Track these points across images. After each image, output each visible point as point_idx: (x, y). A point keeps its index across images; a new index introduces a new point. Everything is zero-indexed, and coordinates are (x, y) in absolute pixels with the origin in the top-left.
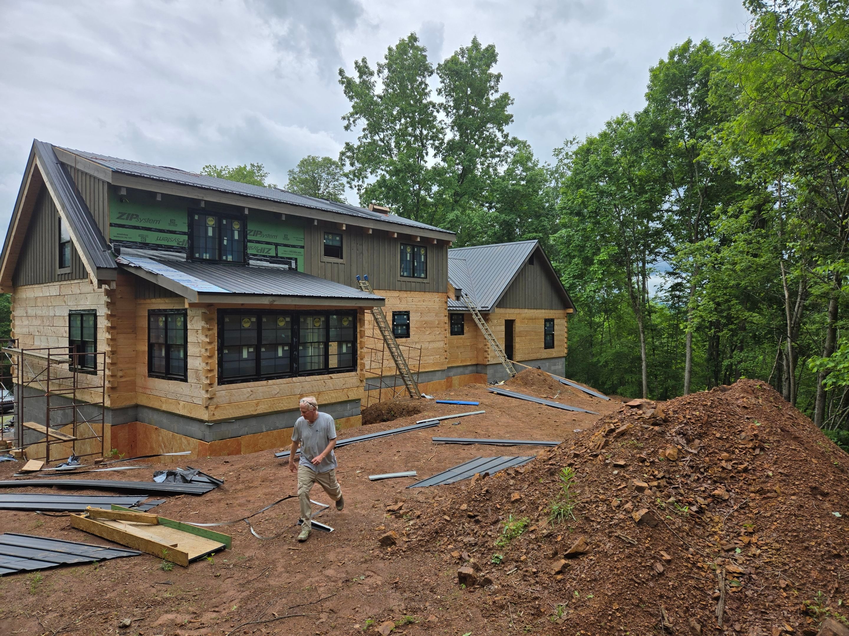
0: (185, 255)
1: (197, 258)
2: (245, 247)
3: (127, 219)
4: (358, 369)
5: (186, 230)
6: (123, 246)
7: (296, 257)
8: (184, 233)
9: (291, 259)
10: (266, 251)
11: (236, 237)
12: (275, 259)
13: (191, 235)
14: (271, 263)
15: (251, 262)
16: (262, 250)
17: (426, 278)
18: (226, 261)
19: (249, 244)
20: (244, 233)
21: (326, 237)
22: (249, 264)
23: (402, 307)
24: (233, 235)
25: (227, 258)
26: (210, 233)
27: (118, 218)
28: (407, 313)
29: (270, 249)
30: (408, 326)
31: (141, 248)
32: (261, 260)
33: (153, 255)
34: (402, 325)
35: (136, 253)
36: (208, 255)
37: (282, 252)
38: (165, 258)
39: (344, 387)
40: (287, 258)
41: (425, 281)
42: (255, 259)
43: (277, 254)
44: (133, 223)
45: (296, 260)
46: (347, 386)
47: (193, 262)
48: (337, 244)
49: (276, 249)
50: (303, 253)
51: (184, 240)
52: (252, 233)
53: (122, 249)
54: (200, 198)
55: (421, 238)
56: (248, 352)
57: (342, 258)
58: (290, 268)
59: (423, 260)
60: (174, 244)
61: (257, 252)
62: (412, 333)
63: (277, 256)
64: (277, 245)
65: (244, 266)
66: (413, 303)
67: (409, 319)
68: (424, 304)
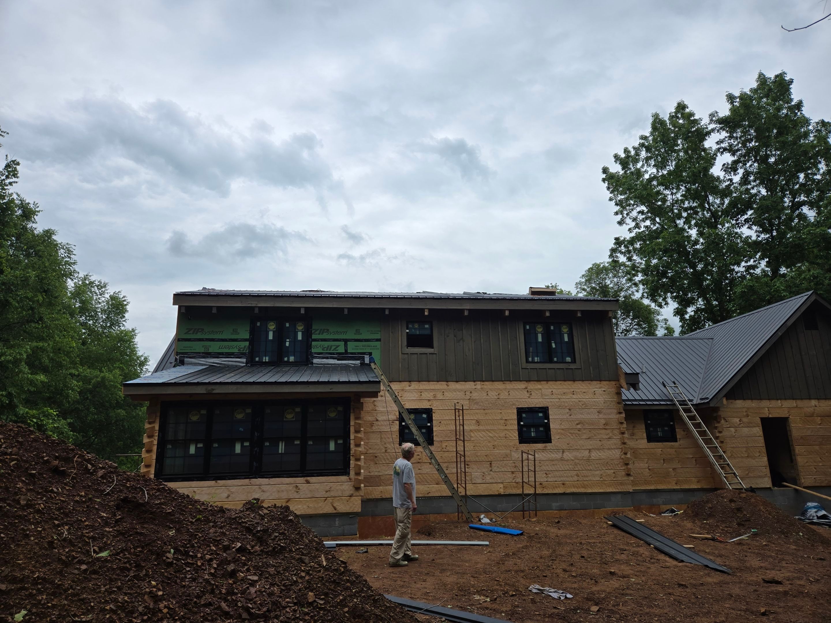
0: (244, 360)
1: (257, 362)
2: (309, 347)
3: (193, 333)
4: (352, 473)
5: (247, 336)
6: (187, 357)
7: (370, 351)
8: (245, 340)
9: (364, 353)
10: (333, 348)
11: (300, 337)
12: (342, 356)
13: (251, 341)
14: (338, 360)
15: (315, 361)
16: (328, 348)
17: (574, 361)
18: (288, 362)
19: (314, 343)
20: (308, 334)
21: (410, 326)
22: (312, 363)
23: (536, 402)
24: (296, 336)
25: (288, 359)
26: (271, 337)
27: (185, 334)
28: (545, 410)
29: (338, 346)
30: (547, 427)
31: (204, 357)
32: (327, 358)
33: (214, 363)
34: (537, 426)
35: (198, 362)
36: (267, 358)
37: (352, 347)
38: (224, 364)
39: (328, 494)
40: (359, 353)
41: (573, 366)
42: (319, 358)
43: (346, 350)
44: (199, 336)
45: (370, 354)
46: (332, 494)
47: (252, 366)
48: (428, 332)
49: (346, 345)
50: (379, 347)
51: (245, 347)
52: (318, 332)
53: (186, 359)
54: (253, 305)
55: (551, 311)
56: (196, 448)
57: (433, 348)
58: (363, 364)
59: (566, 339)
60: (236, 351)
61: (323, 350)
62: (554, 437)
63: (346, 352)
64: (346, 341)
65: (307, 365)
66: (553, 397)
67: (548, 418)
68: (574, 396)
